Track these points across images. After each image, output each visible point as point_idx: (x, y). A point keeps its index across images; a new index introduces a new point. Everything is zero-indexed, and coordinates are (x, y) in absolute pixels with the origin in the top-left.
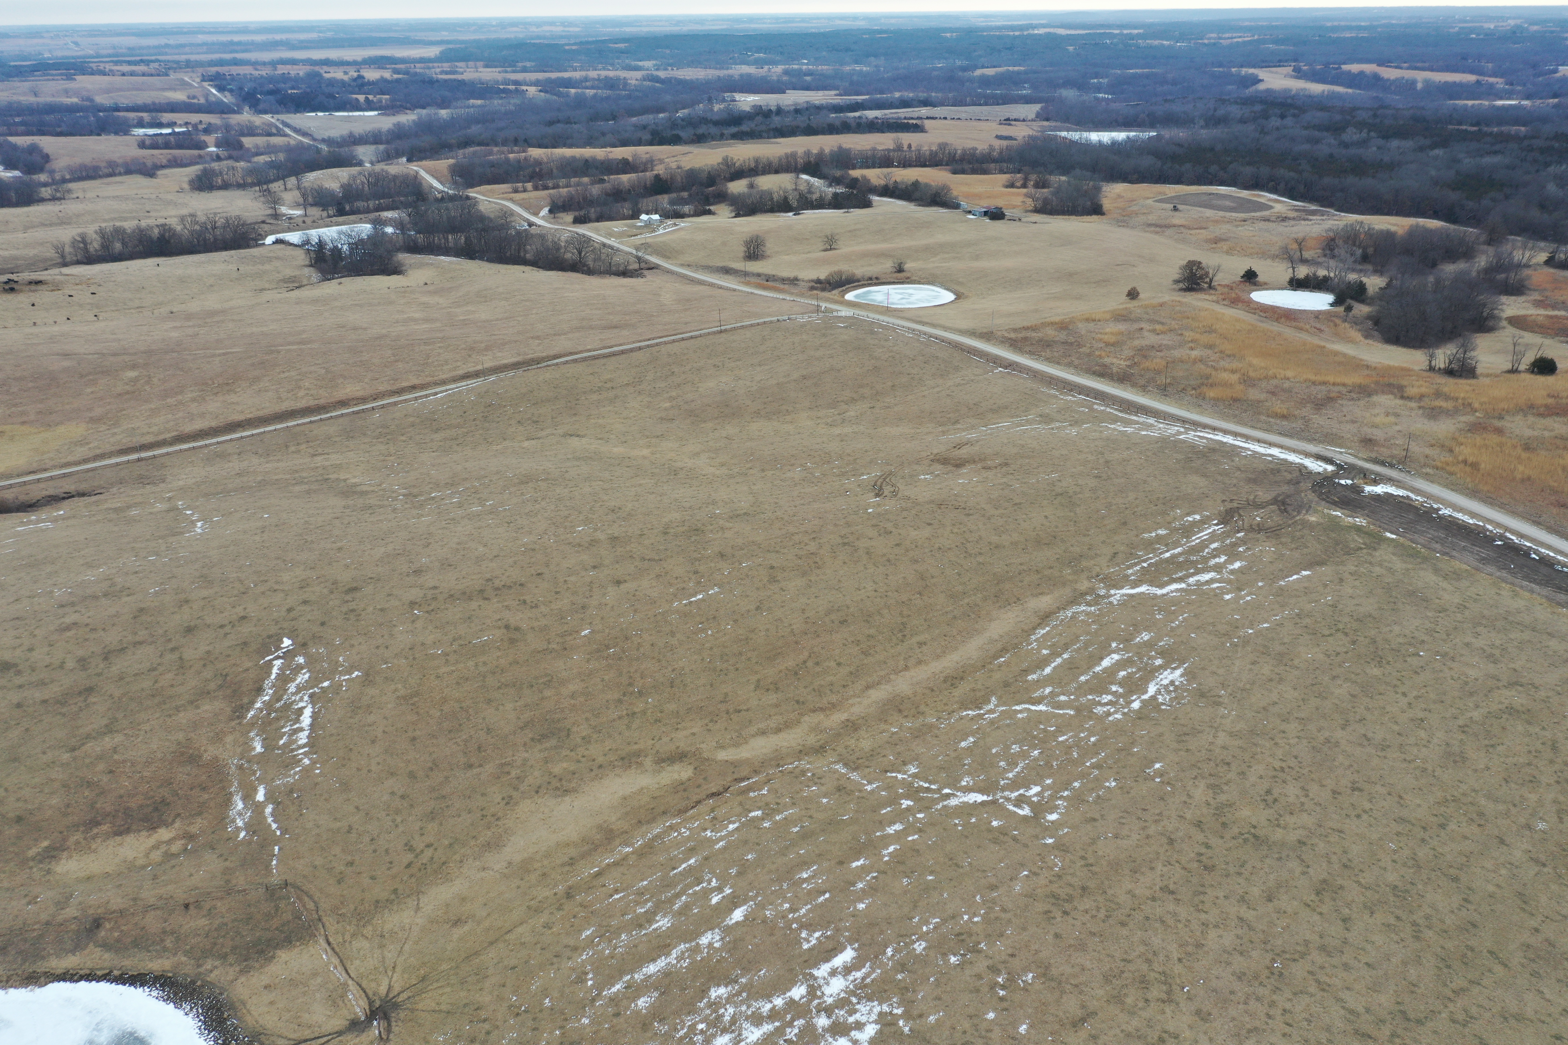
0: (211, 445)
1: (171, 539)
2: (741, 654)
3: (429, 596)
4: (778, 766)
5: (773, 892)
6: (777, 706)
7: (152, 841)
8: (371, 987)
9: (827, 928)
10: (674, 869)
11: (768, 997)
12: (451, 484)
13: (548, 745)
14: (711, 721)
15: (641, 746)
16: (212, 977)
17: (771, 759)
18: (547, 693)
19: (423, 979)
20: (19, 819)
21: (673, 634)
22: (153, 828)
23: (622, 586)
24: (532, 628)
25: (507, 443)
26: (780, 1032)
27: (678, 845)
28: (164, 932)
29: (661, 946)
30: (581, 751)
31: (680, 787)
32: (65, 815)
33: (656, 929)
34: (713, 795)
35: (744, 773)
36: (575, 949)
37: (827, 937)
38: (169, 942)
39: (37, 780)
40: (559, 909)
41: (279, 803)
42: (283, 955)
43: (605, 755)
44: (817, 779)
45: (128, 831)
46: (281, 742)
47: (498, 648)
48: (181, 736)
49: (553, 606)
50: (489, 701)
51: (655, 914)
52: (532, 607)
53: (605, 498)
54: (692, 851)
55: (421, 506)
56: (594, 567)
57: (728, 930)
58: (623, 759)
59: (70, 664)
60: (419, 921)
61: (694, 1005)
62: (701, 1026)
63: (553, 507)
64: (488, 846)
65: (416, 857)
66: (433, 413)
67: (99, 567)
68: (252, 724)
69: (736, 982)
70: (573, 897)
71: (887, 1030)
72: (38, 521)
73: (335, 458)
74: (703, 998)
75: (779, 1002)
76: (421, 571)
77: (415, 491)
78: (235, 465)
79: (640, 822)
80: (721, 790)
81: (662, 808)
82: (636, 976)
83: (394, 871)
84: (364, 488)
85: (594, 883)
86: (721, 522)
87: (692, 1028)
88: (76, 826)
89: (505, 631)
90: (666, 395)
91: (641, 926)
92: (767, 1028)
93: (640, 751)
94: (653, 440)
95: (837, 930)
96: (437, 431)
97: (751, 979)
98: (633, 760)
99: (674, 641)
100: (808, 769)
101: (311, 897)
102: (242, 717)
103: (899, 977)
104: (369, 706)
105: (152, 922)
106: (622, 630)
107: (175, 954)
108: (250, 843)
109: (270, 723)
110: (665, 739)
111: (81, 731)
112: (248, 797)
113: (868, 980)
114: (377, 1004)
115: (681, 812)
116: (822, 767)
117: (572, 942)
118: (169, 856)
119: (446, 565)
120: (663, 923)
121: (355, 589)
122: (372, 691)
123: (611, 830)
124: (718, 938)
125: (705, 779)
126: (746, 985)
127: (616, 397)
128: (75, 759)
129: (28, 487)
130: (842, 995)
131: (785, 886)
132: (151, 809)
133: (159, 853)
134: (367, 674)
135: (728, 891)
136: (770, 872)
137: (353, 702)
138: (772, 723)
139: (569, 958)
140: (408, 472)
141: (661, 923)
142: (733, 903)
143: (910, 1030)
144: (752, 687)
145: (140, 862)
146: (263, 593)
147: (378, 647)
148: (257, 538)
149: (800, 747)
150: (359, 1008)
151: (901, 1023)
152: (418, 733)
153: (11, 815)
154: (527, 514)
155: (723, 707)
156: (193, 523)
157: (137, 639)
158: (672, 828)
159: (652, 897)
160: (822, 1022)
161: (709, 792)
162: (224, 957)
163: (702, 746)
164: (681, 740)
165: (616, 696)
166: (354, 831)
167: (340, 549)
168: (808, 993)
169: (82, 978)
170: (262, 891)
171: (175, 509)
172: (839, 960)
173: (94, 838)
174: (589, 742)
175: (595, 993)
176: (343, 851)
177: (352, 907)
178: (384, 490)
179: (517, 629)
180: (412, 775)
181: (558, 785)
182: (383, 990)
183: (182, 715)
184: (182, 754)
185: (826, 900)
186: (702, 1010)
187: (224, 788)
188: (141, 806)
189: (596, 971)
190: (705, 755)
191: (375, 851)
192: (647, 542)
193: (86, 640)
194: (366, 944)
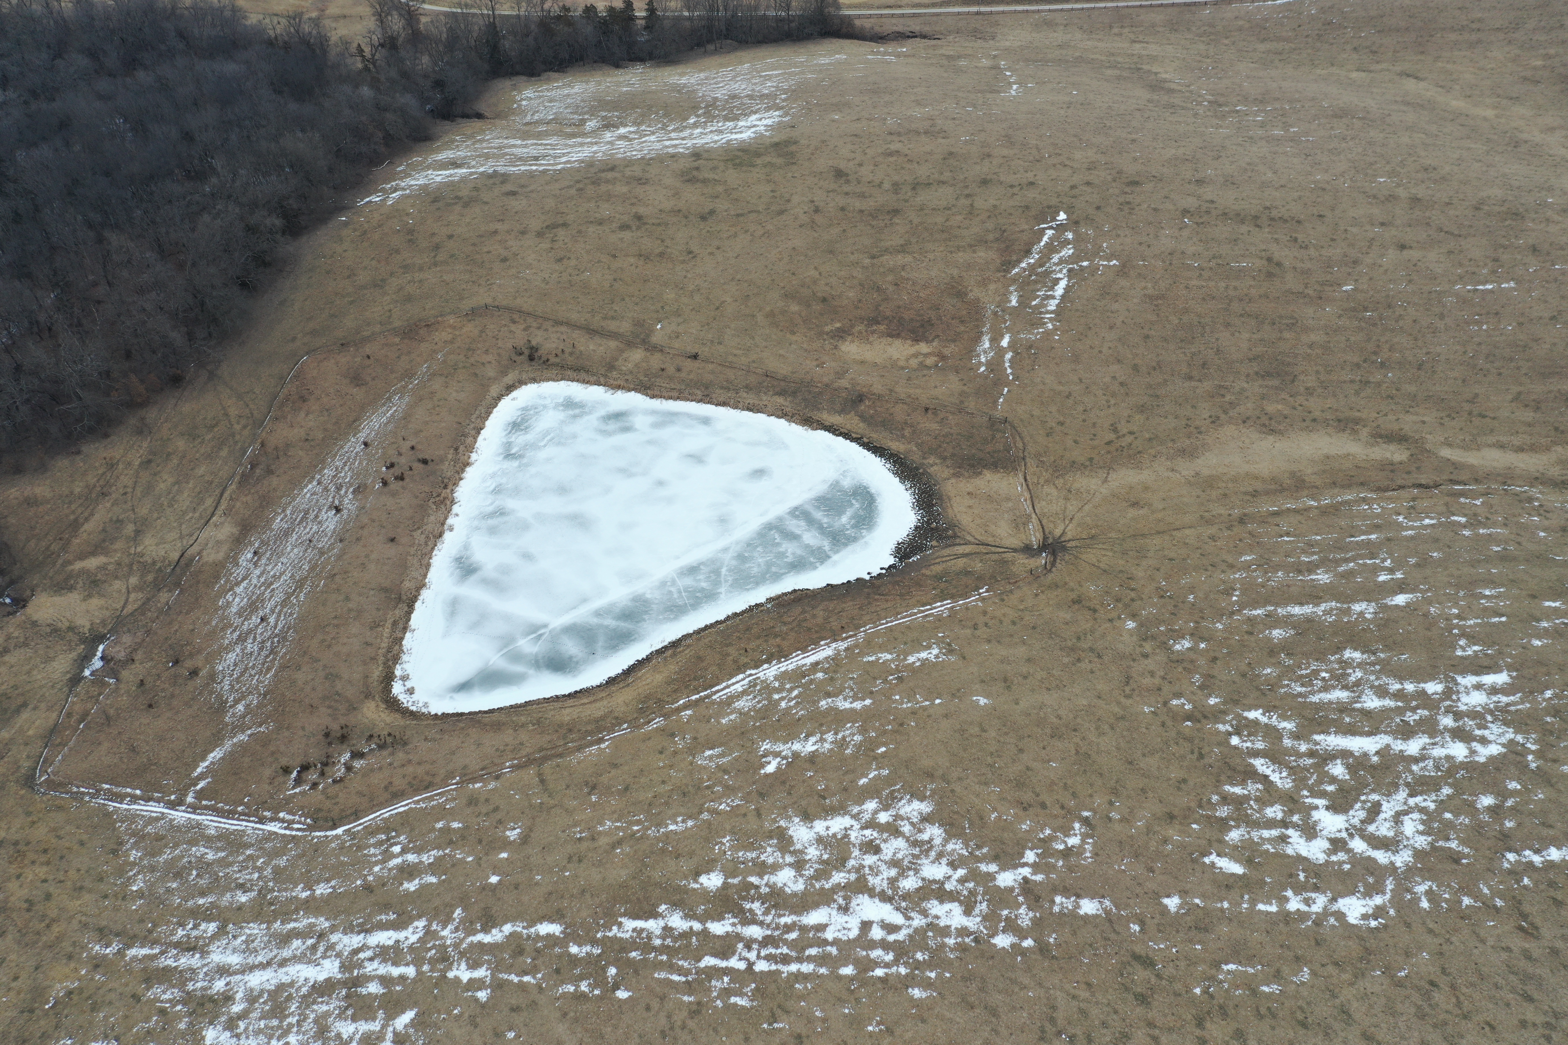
0: (1042, 11)
1: (988, 96)
2: (1511, 359)
3: (1204, 209)
4: (1504, 483)
5: (1445, 594)
6: (1530, 425)
7: (913, 350)
8: (1049, 526)
9: (1489, 647)
10: (1352, 536)
11: (1401, 679)
12: (1261, 101)
13: (1270, 383)
14: (1449, 416)
15: (1363, 415)
16: (931, 470)
17: (1499, 475)
18: (1287, 335)
19: (1093, 537)
20: (824, 300)
21: (1442, 317)
22: (917, 340)
23: (1405, 252)
24: (1295, 268)
25: (1335, 70)
26: (1399, 711)
27: (1365, 517)
28: (906, 423)
29: (1314, 595)
30: (1300, 399)
31: (1389, 467)
32: (857, 308)
33: (1314, 580)
34: (1420, 486)
35: (1463, 478)
36: (1231, 566)
37: (1486, 655)
38: (907, 433)
39: (842, 273)
40: (1229, 528)
41: (1018, 353)
42: (988, 475)
43: (1323, 411)
44: (1543, 511)
45: (898, 336)
46: (1034, 303)
47: (1254, 278)
48: (955, 272)
49: (1324, 252)
50: (1228, 325)
51: (1318, 567)
52: (1301, 247)
53: (1423, 154)
54: (1377, 528)
55: (1224, 117)
56: (1382, 224)
57: (1385, 608)
58: (1339, 421)
59: (887, 185)
60: (1103, 491)
61: (1325, 655)
62: (1324, 674)
63: (1360, 150)
64: (1183, 452)
65: (1118, 438)
66: (1266, 20)
67: (925, 106)
68: (1014, 280)
69: (1374, 654)
70: (1245, 523)
71: (1512, 757)
72: (885, 53)
73: (1153, 49)
74: (1336, 653)
75: (1410, 687)
76: (1204, 182)
77: (1222, 100)
78: (1059, 36)
79: (1334, 483)
80: (1431, 484)
81: (1362, 480)
82: (1279, 610)
83: (1096, 443)
84: (1173, 86)
85: (1269, 520)
86: (1549, 213)
87: (1316, 673)
88: (862, 319)
89: (1266, 263)
90: (1542, 51)
91: (1300, 572)
92: (1389, 703)
93: (1360, 419)
94: (1504, 102)
95: (1500, 653)
96: (1264, 40)
97: (1391, 658)
98: (1350, 425)
99: (1440, 325)
100: (1537, 499)
101: (1022, 438)
102: (1008, 271)
103: (1548, 719)
104: (1117, 295)
105: (899, 412)
106: (1388, 296)
107: (909, 443)
108: (986, 377)
109: (1029, 284)
110: (1391, 417)
111: (883, 243)
112: (995, 340)
113: (1513, 708)
114: (1050, 541)
115: (1379, 489)
116: (1554, 502)
117: (1230, 560)
118: (922, 366)
119: (1230, 182)
120: (1323, 577)
121: (1136, 183)
122: (1123, 282)
123: (1303, 481)
124: (1372, 610)
125: (1418, 468)
126: (1383, 660)
127: (1479, 41)
128: (873, 265)
129: (883, 20)
130: (1478, 709)
131: (1461, 593)
132: (918, 324)
133: (916, 361)
134: (1123, 265)
135: (1399, 575)
136: (1452, 576)
137: (1104, 287)
138: (1517, 441)
139: (1223, 572)
140: (1220, 78)
141: (1320, 577)
142: (1401, 587)
143: (1537, 767)
144: (1510, 397)
145: (902, 363)
146: (1054, 165)
147: (1140, 244)
148: (1062, 112)
149: (1537, 475)
150: (1035, 539)
151: (1530, 757)
152: (1152, 333)
153: (819, 294)
154: (1329, 151)
155: (1467, 406)
156: (1010, 84)
157: (942, 178)
158: (1364, 500)
159: (1320, 552)
160: (1447, 721)
161: (1418, 482)
162: (944, 459)
163: (1428, 436)
164: (1408, 423)
165: (1356, 359)
166: (1072, 398)
167: (1134, 141)
168: (1444, 693)
169: (840, 434)
170: (986, 419)
171: (996, 67)
172: (1489, 679)
173: (873, 332)
174: (1311, 394)
175: (1236, 608)
176: (1059, 411)
177: (1052, 459)
178: (1191, 92)
179: (1279, 264)
180: (1136, 368)
181: (1267, 423)
182: (1058, 532)
183: (961, 254)
184: (953, 287)
185: (1501, 622)
186: (1331, 662)
187: (977, 326)
188: (912, 320)
189: (1244, 592)
190: (1428, 446)
191: (1084, 421)
192: (1452, 212)
193: (903, 168)
194: (1054, 492)
